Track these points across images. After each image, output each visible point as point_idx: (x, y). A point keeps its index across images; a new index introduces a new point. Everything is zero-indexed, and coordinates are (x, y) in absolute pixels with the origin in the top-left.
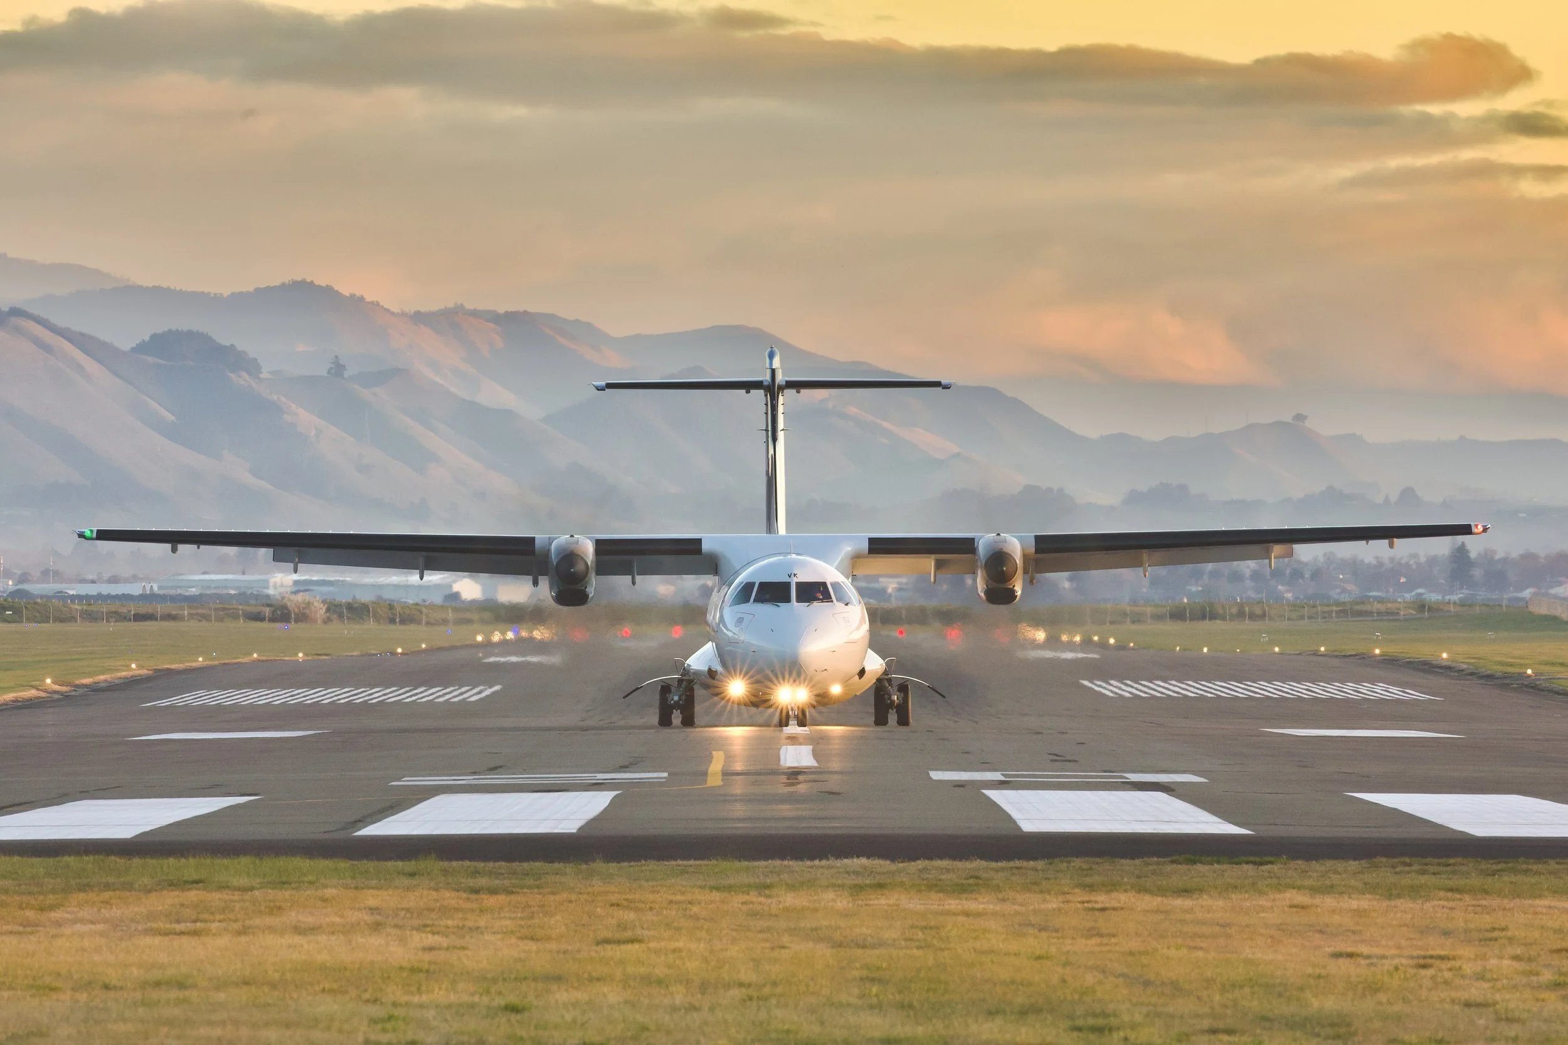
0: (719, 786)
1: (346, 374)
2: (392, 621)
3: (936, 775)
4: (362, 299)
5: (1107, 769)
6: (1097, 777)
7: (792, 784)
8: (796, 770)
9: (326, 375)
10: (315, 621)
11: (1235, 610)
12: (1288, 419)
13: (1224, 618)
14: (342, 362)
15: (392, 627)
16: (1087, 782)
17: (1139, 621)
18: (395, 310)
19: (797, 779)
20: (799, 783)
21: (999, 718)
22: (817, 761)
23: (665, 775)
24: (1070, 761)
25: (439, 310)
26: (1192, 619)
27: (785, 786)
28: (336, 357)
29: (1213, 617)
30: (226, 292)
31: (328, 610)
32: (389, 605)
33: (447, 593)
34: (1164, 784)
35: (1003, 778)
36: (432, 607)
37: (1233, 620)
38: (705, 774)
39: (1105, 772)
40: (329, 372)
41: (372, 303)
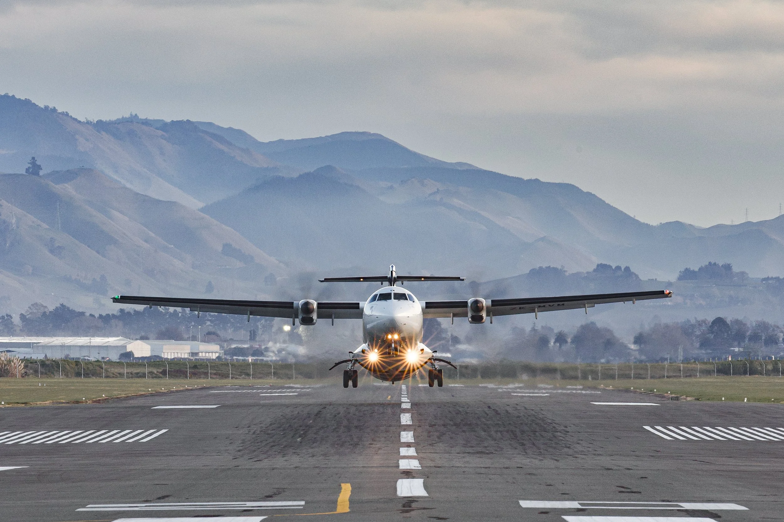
0: (347, 513)
1: (41, 173)
2: (78, 375)
3: (525, 504)
5: (666, 499)
6: (658, 506)
7: (407, 511)
8: (410, 499)
9: (24, 173)
10: (14, 376)
11: (770, 367)
13: (761, 374)
14: (38, 163)
15: (79, 380)
16: (649, 510)
17: (690, 376)
18: (82, 119)
19: (410, 507)
20: (413, 510)
21: (576, 457)
22: (428, 492)
23: (303, 503)
24: (635, 492)
25: (118, 119)
26: (734, 374)
27: (401, 513)
28: (33, 158)
29: (753, 372)
31: (26, 367)
32: (76, 362)
33: (122, 352)
34: (713, 512)
35: (580, 507)
36: (110, 363)
37: (769, 375)
38: (335, 502)
39: (663, 501)
40: (27, 170)
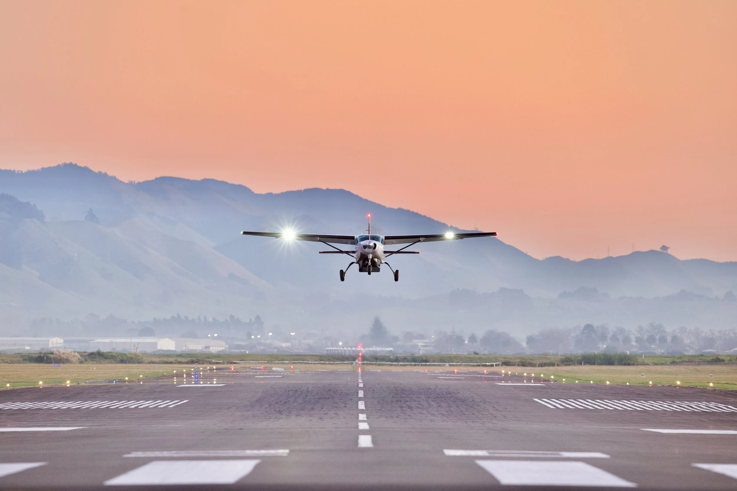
3: (447, 452)
4: (106, 174)
12: (658, 249)
14: (93, 213)
22: (374, 444)
23: (287, 451)
30: (24, 170)
35: (489, 454)
40: (86, 219)
41: (112, 177)
